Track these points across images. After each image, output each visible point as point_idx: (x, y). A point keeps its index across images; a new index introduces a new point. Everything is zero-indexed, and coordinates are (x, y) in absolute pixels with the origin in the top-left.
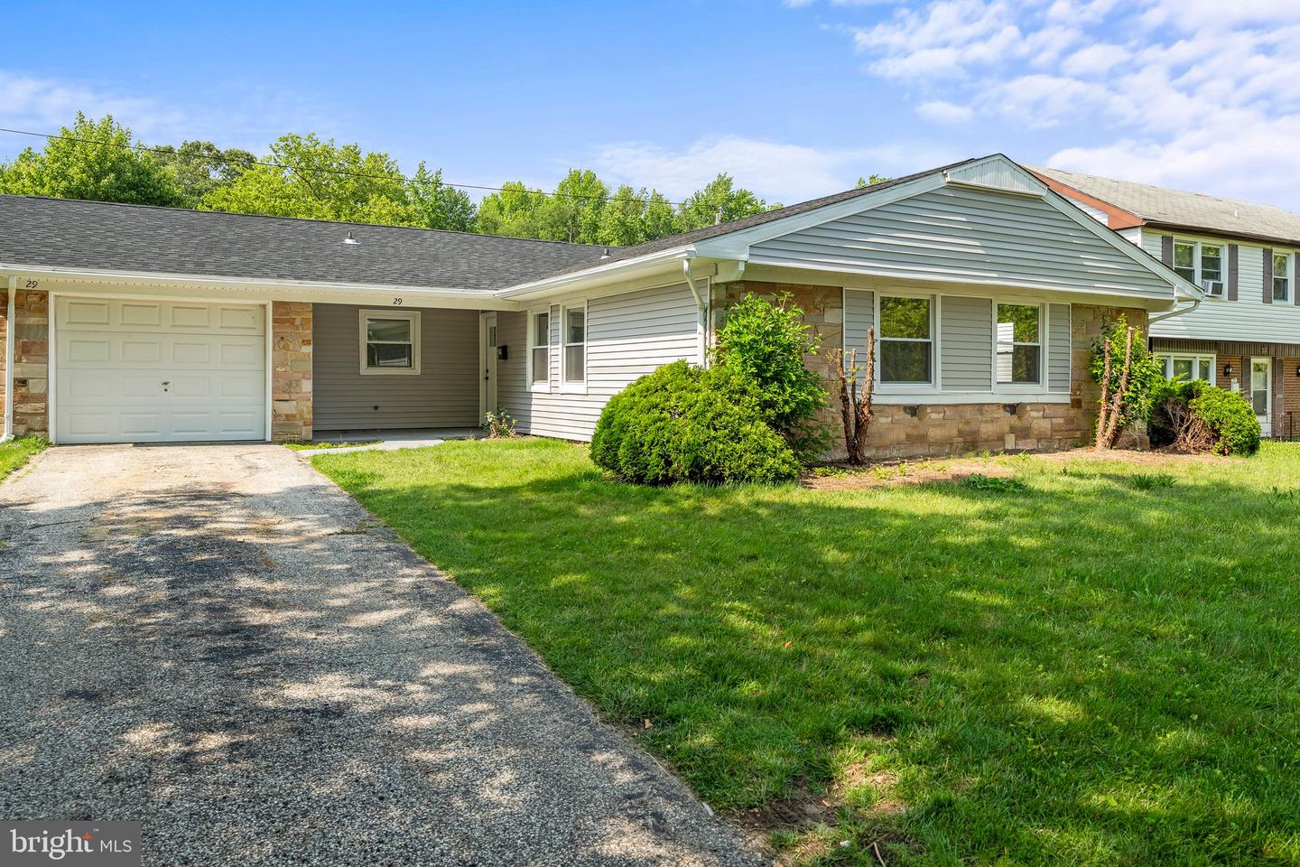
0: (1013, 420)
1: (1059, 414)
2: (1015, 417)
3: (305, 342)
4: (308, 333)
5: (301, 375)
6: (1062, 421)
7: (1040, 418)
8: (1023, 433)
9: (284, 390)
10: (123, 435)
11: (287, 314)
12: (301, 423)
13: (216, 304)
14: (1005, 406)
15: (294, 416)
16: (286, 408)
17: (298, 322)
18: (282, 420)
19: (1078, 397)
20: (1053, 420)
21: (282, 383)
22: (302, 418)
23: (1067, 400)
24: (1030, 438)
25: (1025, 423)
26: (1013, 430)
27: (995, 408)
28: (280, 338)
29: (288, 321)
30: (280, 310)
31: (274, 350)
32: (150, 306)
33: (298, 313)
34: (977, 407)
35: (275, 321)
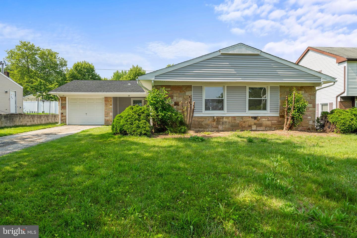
0: (256, 121)
1: (275, 119)
2: (256, 120)
3: (111, 105)
4: (112, 103)
5: (110, 112)
6: (276, 122)
7: (267, 121)
8: (260, 125)
9: (107, 115)
10: (79, 123)
11: (107, 99)
12: (110, 121)
13: (95, 98)
14: (252, 117)
15: (108, 120)
16: (107, 118)
17: (109, 101)
18: (106, 121)
19: (283, 114)
20: (272, 121)
21: (106, 113)
22: (110, 120)
23: (278, 115)
24: (262, 126)
25: (260, 122)
26: (255, 124)
27: (248, 117)
28: (106, 104)
29: (107, 101)
30: (106, 99)
31: (105, 107)
32: (84, 99)
33: (109, 99)
34: (241, 117)
35: (105, 101)
